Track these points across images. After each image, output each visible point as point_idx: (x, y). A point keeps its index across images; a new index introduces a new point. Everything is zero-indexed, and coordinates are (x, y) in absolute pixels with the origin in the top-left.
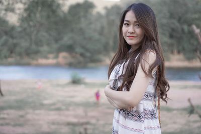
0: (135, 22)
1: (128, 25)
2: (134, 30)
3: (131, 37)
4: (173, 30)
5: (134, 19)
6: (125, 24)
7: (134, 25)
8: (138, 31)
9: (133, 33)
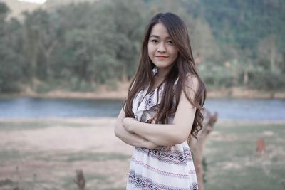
0: (167, 38)
1: (156, 41)
2: (166, 49)
3: (162, 58)
4: (122, 48)
5: (166, 35)
6: (153, 41)
7: (165, 42)
8: (171, 49)
9: (164, 52)
